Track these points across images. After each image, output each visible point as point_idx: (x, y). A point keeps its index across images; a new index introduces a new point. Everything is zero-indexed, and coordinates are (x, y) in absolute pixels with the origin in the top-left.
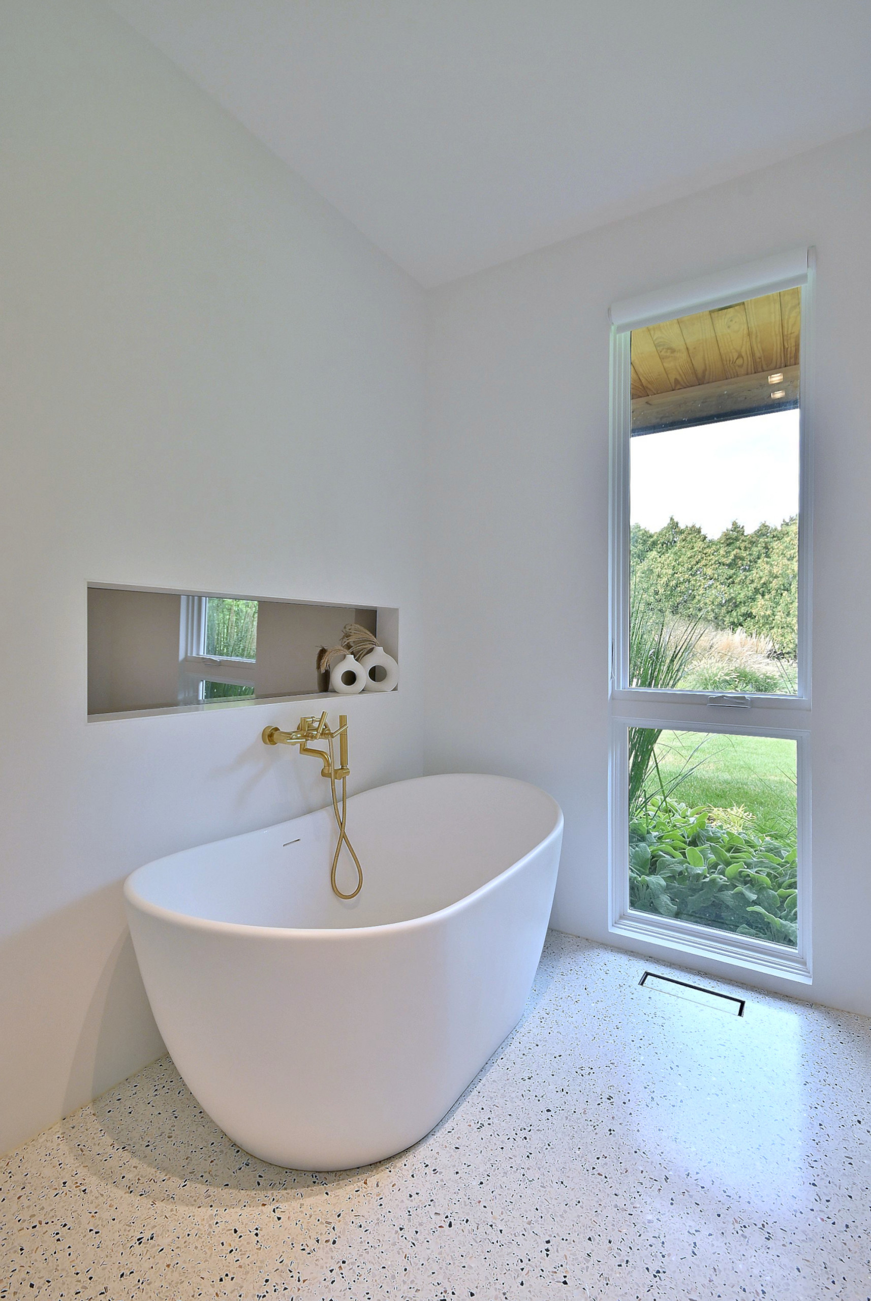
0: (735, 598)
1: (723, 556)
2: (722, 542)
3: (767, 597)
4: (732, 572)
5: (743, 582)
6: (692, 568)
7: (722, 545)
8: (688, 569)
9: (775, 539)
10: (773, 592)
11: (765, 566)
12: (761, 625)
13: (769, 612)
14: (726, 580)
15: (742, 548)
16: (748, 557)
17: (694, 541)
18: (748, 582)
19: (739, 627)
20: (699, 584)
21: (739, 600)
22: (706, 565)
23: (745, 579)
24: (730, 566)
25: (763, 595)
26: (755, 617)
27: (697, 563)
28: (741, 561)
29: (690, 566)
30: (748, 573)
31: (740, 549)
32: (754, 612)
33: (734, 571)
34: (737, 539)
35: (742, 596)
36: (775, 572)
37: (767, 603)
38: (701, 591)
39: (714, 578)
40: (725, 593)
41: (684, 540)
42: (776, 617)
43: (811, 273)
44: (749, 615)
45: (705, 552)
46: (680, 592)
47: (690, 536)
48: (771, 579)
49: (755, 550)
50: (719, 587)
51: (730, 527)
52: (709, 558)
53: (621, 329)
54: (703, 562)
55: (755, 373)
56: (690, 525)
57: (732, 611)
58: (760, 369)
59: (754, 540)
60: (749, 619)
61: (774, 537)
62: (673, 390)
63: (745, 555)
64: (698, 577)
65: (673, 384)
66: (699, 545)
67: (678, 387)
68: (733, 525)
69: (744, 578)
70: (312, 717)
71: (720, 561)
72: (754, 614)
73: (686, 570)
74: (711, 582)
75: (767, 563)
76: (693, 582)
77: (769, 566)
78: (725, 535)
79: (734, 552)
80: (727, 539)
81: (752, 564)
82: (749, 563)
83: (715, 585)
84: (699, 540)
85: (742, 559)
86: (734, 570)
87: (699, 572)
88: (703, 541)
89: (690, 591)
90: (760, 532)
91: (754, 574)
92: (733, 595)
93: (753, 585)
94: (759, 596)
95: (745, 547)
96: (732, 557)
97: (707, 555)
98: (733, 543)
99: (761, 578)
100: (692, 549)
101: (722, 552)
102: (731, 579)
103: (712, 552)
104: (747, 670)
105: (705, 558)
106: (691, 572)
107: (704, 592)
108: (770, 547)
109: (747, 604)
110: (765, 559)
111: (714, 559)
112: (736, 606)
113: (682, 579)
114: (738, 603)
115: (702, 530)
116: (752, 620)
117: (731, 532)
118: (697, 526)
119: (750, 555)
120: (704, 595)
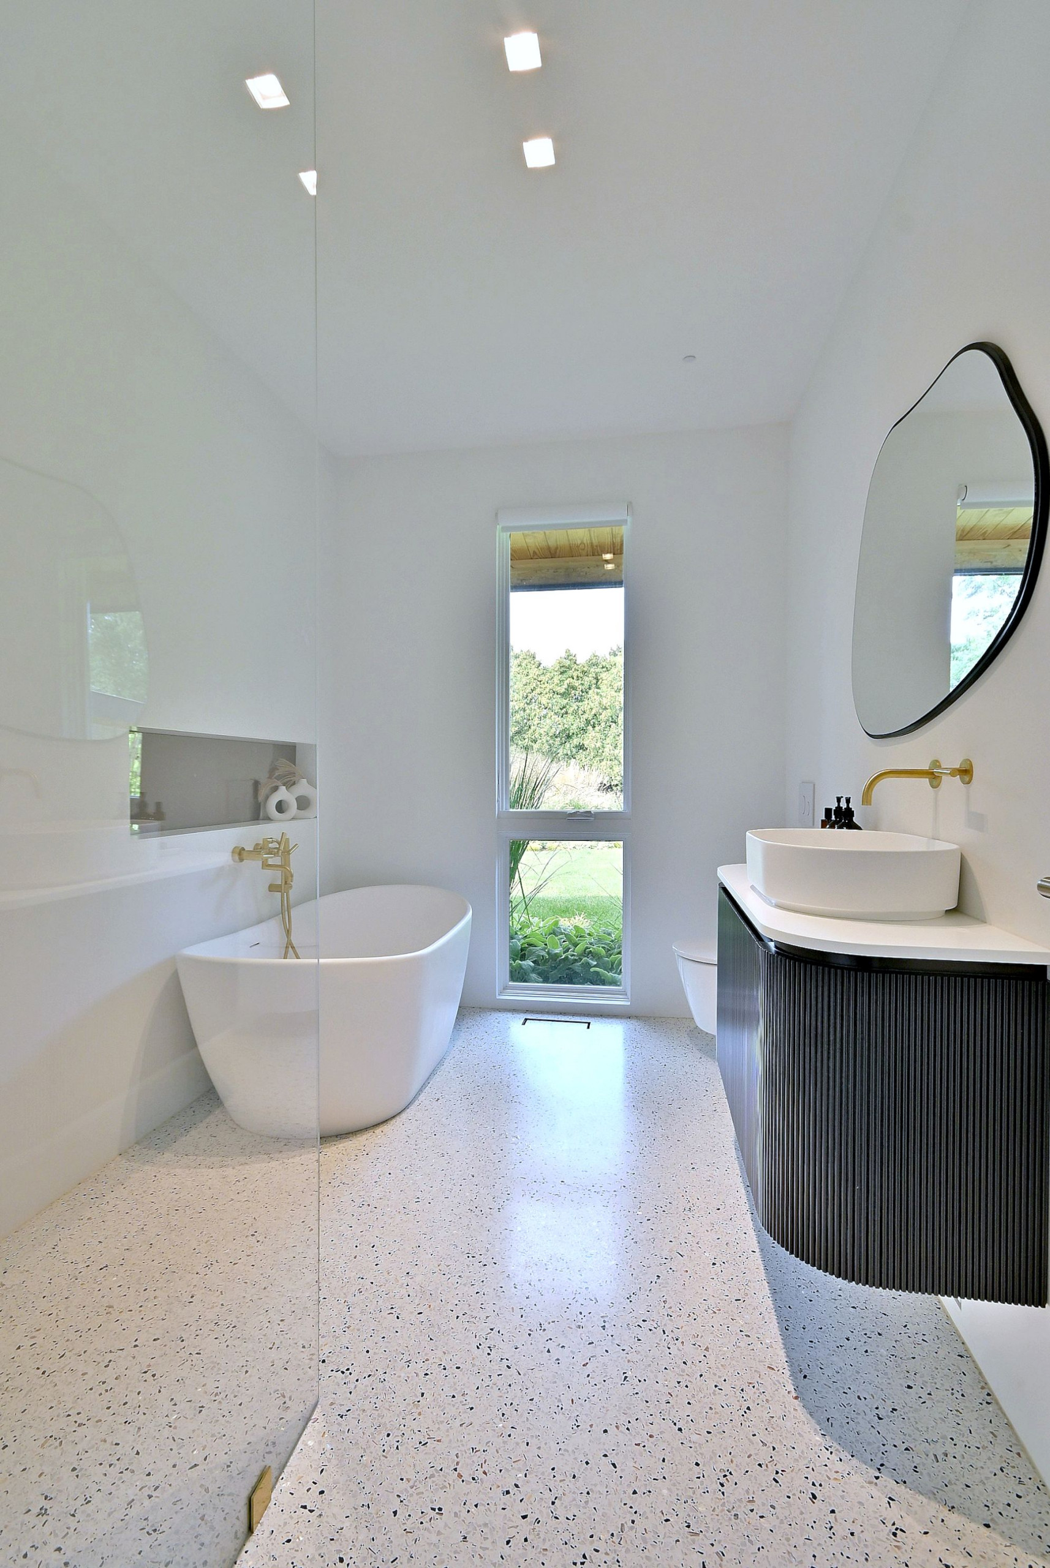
0: (568, 729)
1: (557, 685)
2: (556, 669)
3: (597, 728)
4: (565, 702)
5: (575, 712)
6: (527, 696)
7: (556, 673)
8: (523, 697)
9: (605, 669)
10: (603, 724)
11: (596, 697)
12: (592, 758)
13: (599, 744)
14: (560, 710)
15: (575, 678)
16: (580, 686)
17: (529, 667)
18: (580, 712)
19: (573, 759)
20: (534, 714)
21: (571, 731)
22: (541, 693)
23: (578, 709)
24: (563, 695)
25: (594, 727)
26: (587, 749)
27: (532, 691)
28: (573, 691)
29: (525, 694)
30: (580, 704)
31: (573, 678)
32: (586, 743)
33: (567, 701)
34: (569, 668)
35: (574, 727)
36: (604, 703)
37: (597, 734)
38: (536, 721)
39: (549, 707)
40: (559, 724)
41: (519, 666)
42: (605, 749)
43: (629, 519)
44: (581, 747)
45: (539, 680)
46: (516, 722)
47: (525, 662)
48: (601, 711)
49: (587, 680)
50: (553, 717)
51: (564, 655)
52: (543, 686)
53: (505, 529)
54: (538, 690)
55: (593, 555)
56: (525, 650)
57: (565, 742)
58: (596, 554)
59: (585, 669)
60: (581, 751)
61: (603, 667)
62: (532, 559)
63: (577, 685)
64: (532, 706)
65: (532, 555)
66: (534, 672)
67: (535, 557)
68: (566, 652)
69: (576, 708)
70: (271, 838)
71: (554, 690)
72: (585, 746)
73: (521, 698)
74: (545, 712)
75: (598, 694)
76: (528, 711)
77: (599, 696)
78: (559, 663)
79: (567, 681)
80: (561, 667)
81: (583, 694)
82: (581, 693)
83: (549, 715)
84: (534, 666)
85: (574, 688)
86: (568, 699)
87: (533, 701)
88: (538, 668)
89: (525, 721)
90: (591, 662)
91: (585, 705)
92: (566, 726)
93: (586, 716)
94: (590, 728)
95: (578, 677)
96: (565, 686)
97: (542, 683)
98: (566, 671)
99: (592, 709)
100: (527, 675)
101: (556, 680)
102: (565, 709)
103: (547, 679)
104: (581, 803)
105: (539, 686)
106: (526, 700)
107: (539, 722)
108: (599, 678)
109: (579, 736)
110: (596, 690)
111: (549, 687)
112: (569, 737)
113: (517, 708)
114: (571, 734)
115: (537, 656)
116: (584, 752)
117: (565, 660)
118: (532, 652)
119: (582, 684)
120: (539, 725)
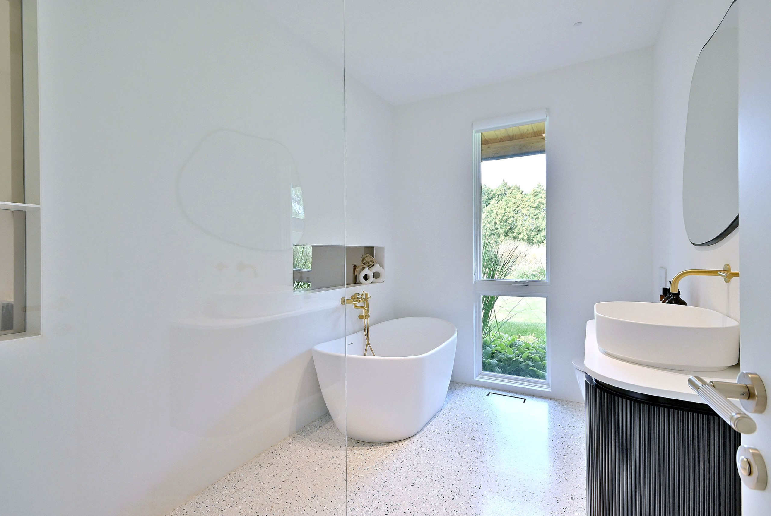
0: (539, 227)
1: (532, 202)
2: (532, 194)
4: (537, 211)
5: (543, 217)
6: (515, 209)
7: (532, 196)
14: (534, 216)
17: (516, 193)
19: (542, 243)
20: (519, 219)
22: (523, 208)
24: (536, 208)
27: (518, 206)
28: (542, 206)
29: (514, 208)
31: (542, 199)
34: (540, 193)
35: (543, 225)
38: (520, 223)
39: (528, 215)
40: (534, 224)
41: (511, 193)
43: (548, 118)
45: (522, 200)
46: (508, 224)
47: (514, 191)
50: (530, 220)
52: (524, 204)
53: (477, 131)
54: (521, 206)
56: (514, 185)
57: (538, 234)
62: (500, 142)
63: (544, 202)
64: (518, 215)
65: (500, 140)
66: (519, 196)
67: (502, 141)
68: (538, 184)
70: (358, 293)
71: (531, 205)
73: (512, 211)
74: (525, 218)
76: (516, 218)
79: (539, 200)
80: (535, 193)
83: (528, 219)
84: (519, 193)
86: (539, 210)
87: (519, 212)
88: (522, 193)
89: (515, 223)
92: (538, 225)
95: (544, 198)
96: (537, 203)
97: (524, 202)
98: (537, 195)
100: (515, 198)
101: (532, 200)
102: (537, 216)
103: (526, 200)
105: (522, 203)
106: (514, 212)
107: (522, 223)
111: (528, 204)
112: (540, 231)
113: (509, 216)
114: (541, 229)
115: (520, 188)
117: (537, 189)
118: (518, 185)
120: (522, 225)
